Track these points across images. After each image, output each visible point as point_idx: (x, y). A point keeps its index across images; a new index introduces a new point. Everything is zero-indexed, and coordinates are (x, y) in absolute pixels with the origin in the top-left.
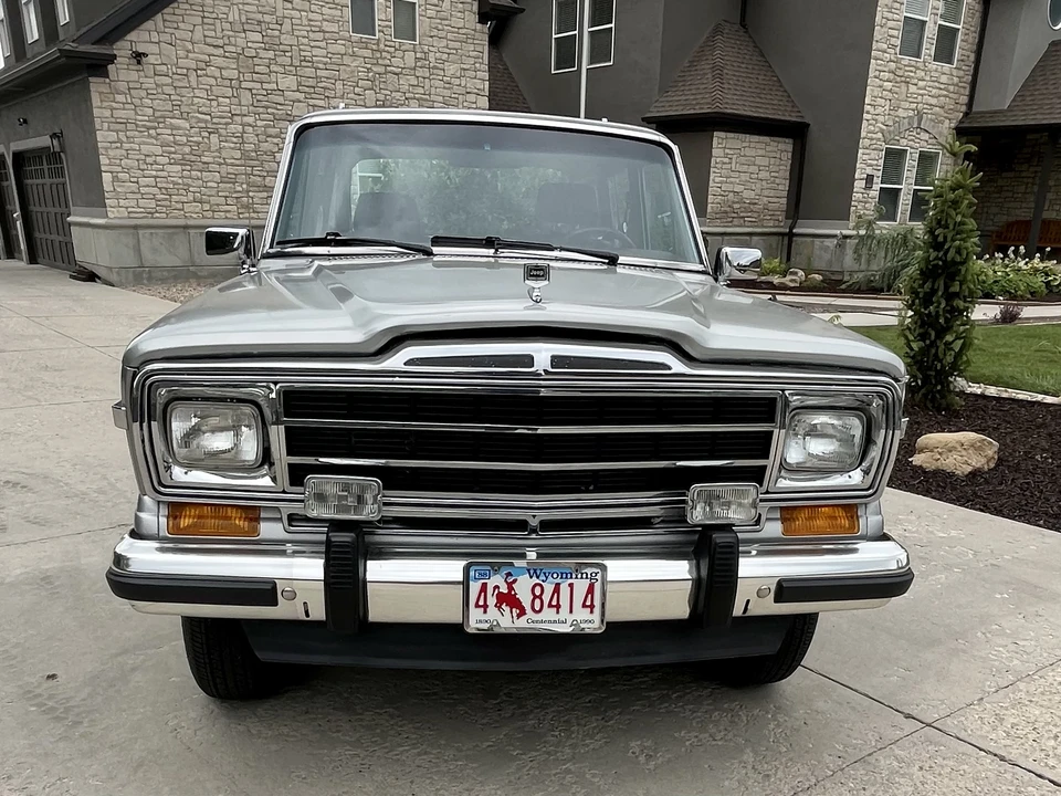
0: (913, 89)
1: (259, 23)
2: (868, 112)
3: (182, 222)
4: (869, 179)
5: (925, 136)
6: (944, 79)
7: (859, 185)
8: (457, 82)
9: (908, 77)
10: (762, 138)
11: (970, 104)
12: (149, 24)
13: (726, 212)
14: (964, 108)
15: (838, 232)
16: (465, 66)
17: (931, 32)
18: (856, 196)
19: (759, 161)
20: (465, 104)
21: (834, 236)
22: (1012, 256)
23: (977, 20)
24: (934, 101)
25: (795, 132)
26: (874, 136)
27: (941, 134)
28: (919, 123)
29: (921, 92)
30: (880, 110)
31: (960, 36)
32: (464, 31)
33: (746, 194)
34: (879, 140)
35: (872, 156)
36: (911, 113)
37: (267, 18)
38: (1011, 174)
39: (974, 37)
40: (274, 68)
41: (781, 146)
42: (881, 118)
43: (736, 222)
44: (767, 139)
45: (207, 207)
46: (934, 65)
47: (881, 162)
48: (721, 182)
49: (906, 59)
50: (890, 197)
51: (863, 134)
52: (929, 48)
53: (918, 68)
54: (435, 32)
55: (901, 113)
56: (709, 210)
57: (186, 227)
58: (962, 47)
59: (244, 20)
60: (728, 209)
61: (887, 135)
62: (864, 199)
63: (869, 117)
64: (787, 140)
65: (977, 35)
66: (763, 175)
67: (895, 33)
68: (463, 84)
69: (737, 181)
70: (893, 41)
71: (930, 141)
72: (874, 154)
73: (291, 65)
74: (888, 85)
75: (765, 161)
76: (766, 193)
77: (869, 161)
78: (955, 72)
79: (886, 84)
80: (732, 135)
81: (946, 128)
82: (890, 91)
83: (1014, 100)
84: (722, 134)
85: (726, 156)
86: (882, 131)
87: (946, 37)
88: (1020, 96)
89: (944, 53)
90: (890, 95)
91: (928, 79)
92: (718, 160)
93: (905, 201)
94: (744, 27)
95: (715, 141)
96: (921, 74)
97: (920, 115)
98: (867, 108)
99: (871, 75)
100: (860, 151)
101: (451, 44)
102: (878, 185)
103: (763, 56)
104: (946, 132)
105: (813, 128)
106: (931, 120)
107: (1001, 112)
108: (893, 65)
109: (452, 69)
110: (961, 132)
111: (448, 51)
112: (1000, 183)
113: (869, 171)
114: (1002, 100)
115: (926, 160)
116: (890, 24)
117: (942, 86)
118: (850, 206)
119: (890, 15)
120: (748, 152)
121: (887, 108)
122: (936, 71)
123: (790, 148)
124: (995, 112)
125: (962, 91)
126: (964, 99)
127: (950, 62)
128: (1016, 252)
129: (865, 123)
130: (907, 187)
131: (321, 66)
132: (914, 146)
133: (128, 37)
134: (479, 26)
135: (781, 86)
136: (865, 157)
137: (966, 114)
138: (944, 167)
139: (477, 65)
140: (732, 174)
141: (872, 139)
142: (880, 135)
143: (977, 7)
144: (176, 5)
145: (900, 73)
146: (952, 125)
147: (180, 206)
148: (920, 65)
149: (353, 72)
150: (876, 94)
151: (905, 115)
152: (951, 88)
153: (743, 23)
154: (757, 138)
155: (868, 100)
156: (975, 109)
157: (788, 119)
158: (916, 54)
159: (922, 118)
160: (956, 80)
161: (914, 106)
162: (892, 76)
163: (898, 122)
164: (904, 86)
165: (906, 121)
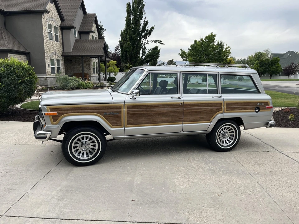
0: (53, 47)
4: (49, 65)
5: (57, 56)
6: (58, 45)
7: (47, 66)
11: (63, 50)
14: (62, 51)
17: (53, 35)
18: (47, 69)
21: (44, 78)
23: (61, 34)
24: (57, 49)
25: (26, 54)
28: (55, 54)
30: (48, 51)
31: (59, 37)
35: (48, 60)
38: (72, 64)
39: (61, 37)
41: (24, 57)
42: (48, 52)
44: (20, 55)
46: (55, 42)
47: (50, 61)
49: (50, 41)
50: (53, 69)
51: (46, 55)
52: (54, 39)
55: (52, 51)
58: (60, 38)
61: (50, 56)
62: (48, 69)
63: (46, 52)
67: (47, 35)
70: (47, 36)
77: (48, 62)
80: (12, 54)
81: (60, 55)
83: (72, 50)
84: (10, 54)
87: (56, 36)
89: (57, 40)
90: (49, 48)
91: (55, 45)
93: (56, 70)
94: (6, 29)
95: (9, 56)
96: (53, 44)
98: (45, 50)
99: (44, 43)
100: (46, 59)
103: (13, 36)
106: (57, 53)
107: (71, 52)
108: (48, 42)
110: (62, 55)
114: (70, 49)
115: (58, 61)
116: (46, 33)
118: (46, 71)
119: (46, 31)
123: (26, 58)
124: (69, 52)
125: (61, 47)
126: (62, 49)
129: (45, 53)
130: (56, 66)
132: (56, 58)
135: (20, 43)
137: (63, 52)
138: (61, 63)
141: (47, 57)
143: (60, 31)
145: (50, 43)
148: (53, 42)
152: (59, 47)
153: (5, 28)
154: (18, 55)
155: (45, 48)
156: (65, 51)
157: (25, 51)
158: (52, 40)
159: (55, 52)
160: (60, 45)
161: (54, 50)
162: (48, 44)
163: (51, 53)
164: (51, 46)
165: (53, 53)
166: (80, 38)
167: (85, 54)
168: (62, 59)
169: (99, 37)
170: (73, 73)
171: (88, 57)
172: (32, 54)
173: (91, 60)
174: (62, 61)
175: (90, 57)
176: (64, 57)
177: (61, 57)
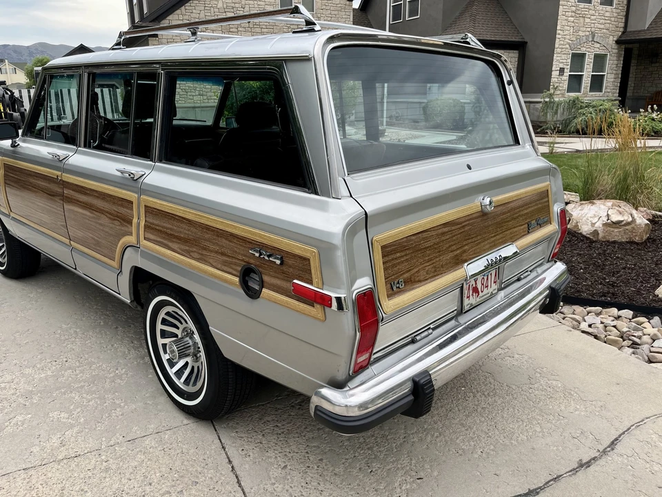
0: (587, 20)
1: (233, 8)
2: (559, 34)
3: (192, 105)
4: (562, 71)
5: (597, 45)
6: (607, 14)
7: (555, 74)
9: (585, 14)
11: (625, 27)
12: (178, 12)
14: (622, 30)
15: (542, 100)
18: (553, 80)
21: (540, 102)
22: (650, 110)
24: (602, 26)
25: (519, 46)
26: (564, 47)
27: (608, 44)
28: (593, 38)
29: (593, 22)
30: (566, 32)
34: (567, 48)
35: (563, 58)
36: (588, 33)
37: (237, 5)
38: (657, 65)
40: (240, 29)
41: (511, 55)
42: (568, 37)
45: (205, 97)
46: (600, 7)
47: (569, 61)
49: (582, 5)
50: (575, 82)
51: (557, 46)
53: (590, 9)
54: (324, 7)
55: (581, 33)
57: (194, 107)
59: (225, 6)
61: (572, 46)
62: (559, 81)
63: (560, 37)
64: (515, 51)
71: (601, 48)
72: (564, 56)
73: (249, 27)
77: (561, 60)
78: (614, 10)
79: (570, 18)
81: (611, 40)
82: (573, 22)
83: (651, 24)
86: (569, 44)
88: (655, 21)
90: (573, 24)
91: (597, 14)
93: (586, 81)
96: (592, 12)
97: (593, 34)
98: (558, 32)
99: (560, 14)
100: (555, 55)
101: (333, 12)
102: (567, 73)
104: (611, 42)
105: (529, 44)
106: (602, 37)
107: (644, 30)
108: (574, 9)
110: (618, 42)
111: (331, 16)
112: (651, 69)
113: (561, 66)
114: (644, 22)
115: (599, 60)
117: (607, 18)
118: (549, 85)
121: (572, 31)
122: (602, 10)
123: (517, 55)
124: (640, 31)
125: (620, 20)
126: (622, 25)
127: (611, 5)
128: (652, 108)
129: (557, 40)
130: (587, 73)
131: (264, 27)
132: (590, 52)
133: (168, 18)
134: (347, 3)
135: (511, 23)
136: (558, 58)
137: (623, 33)
138: (611, 62)
141: (562, 49)
142: (568, 46)
144: (191, 2)
145: (579, 12)
146: (615, 39)
147: (192, 97)
148: (592, 8)
149: (280, 29)
150: (564, 24)
151: (584, 34)
152: (613, 19)
155: (559, 28)
156: (628, 30)
159: (594, 36)
160: (615, 15)
161: (589, 29)
162: (573, 14)
163: (579, 38)
164: (582, 19)
165: (584, 38)
168: (615, 51)
170: (655, 89)
174: (615, 58)
176: (623, 47)
177: (615, 46)
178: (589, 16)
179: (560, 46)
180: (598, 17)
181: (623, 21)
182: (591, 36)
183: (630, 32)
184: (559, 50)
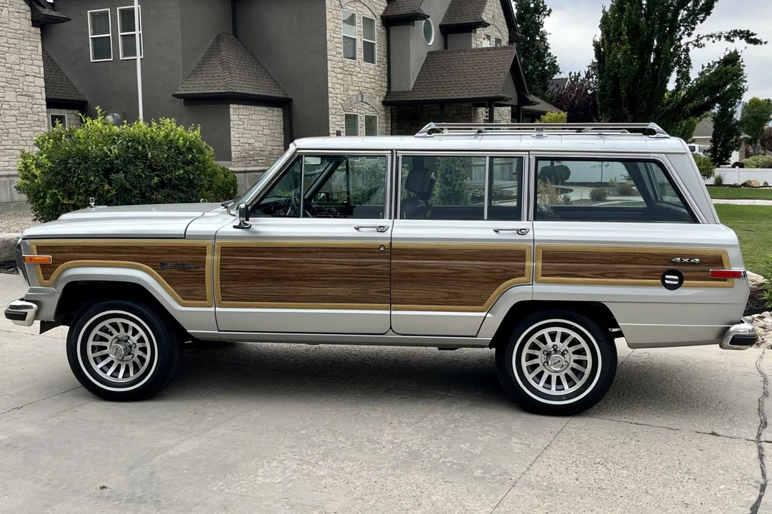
0: (355, 78)
2: (331, 93)
4: (339, 134)
5: (367, 106)
6: (371, 72)
8: (18, 67)
9: (351, 71)
10: (262, 108)
11: (389, 87)
13: (245, 157)
14: (386, 89)
16: (23, 57)
17: (359, 45)
19: (262, 122)
20: (25, 83)
23: (384, 38)
24: (368, 86)
25: (283, 104)
26: (337, 107)
27: (375, 105)
28: (362, 99)
29: (360, 80)
30: (337, 91)
31: (376, 48)
32: (21, 32)
33: (257, 144)
34: (340, 109)
35: (338, 119)
36: (356, 93)
39: (384, 48)
41: (275, 113)
42: (339, 96)
43: (252, 163)
44: (265, 109)
46: (365, 64)
47: (344, 123)
48: (239, 137)
49: (348, 61)
51: (330, 106)
52: (360, 54)
53: (356, 66)
55: (350, 93)
56: (233, 156)
58: (379, 52)
60: (246, 155)
61: (345, 106)
63: (332, 95)
64: (279, 109)
65: (385, 47)
66: (266, 131)
67: (339, 45)
68: (22, 68)
69: (250, 136)
70: (339, 50)
71: (370, 109)
72: (339, 118)
74: (339, 76)
75: (266, 123)
76: (269, 143)
77: (336, 123)
78: (377, 68)
79: (339, 75)
80: (241, 106)
81: (378, 101)
82: (342, 79)
83: (415, 85)
84: (236, 106)
85: (240, 119)
86: (341, 104)
87: (369, 48)
88: (418, 82)
89: (369, 57)
90: (342, 82)
91: (362, 72)
92: (235, 122)
94: (236, 37)
95: (231, 112)
96: (358, 69)
97: (362, 94)
98: (330, 90)
99: (329, 70)
100: (330, 116)
101: (11, 41)
103: (253, 55)
104: (378, 103)
106: (369, 97)
107: (409, 92)
108: (341, 64)
109: (12, 58)
110: (384, 103)
111: (8, 45)
113: (338, 128)
114: (409, 81)
115: (370, 121)
116: (336, 40)
117: (371, 77)
119: (335, 35)
120: (254, 117)
121: (342, 89)
122: (366, 67)
123: (281, 114)
124: (405, 92)
125: (383, 79)
126: (385, 84)
127: (374, 62)
129: (330, 100)
132: (362, 113)
134: (33, 29)
135: (268, 75)
136: (334, 120)
137: (388, 93)
138: (381, 125)
139: (33, 56)
140: (246, 132)
141: (336, 109)
142: (340, 107)
143: (383, 31)
145: (346, 69)
146: (381, 100)
148: (357, 64)
150: (334, 81)
151: (353, 94)
152: (377, 78)
153: (235, 34)
154: (258, 108)
155: (330, 85)
156: (392, 90)
157: (278, 95)
158: (354, 58)
159: (363, 95)
160: (378, 73)
161: (357, 88)
162: (341, 71)
163: (349, 98)
164: (349, 76)
165: (354, 97)
166: (446, 47)
167: (450, 97)
168: (383, 113)
169: (509, 37)
171: (467, 105)
172: (296, 102)
173: (476, 113)
174: (384, 121)
175: (471, 104)
176: (389, 108)
177: (382, 107)
178: (356, 74)
179: (334, 106)
180: (364, 75)
181: (386, 80)
182: (360, 96)
183: (395, 92)
184: (333, 111)
